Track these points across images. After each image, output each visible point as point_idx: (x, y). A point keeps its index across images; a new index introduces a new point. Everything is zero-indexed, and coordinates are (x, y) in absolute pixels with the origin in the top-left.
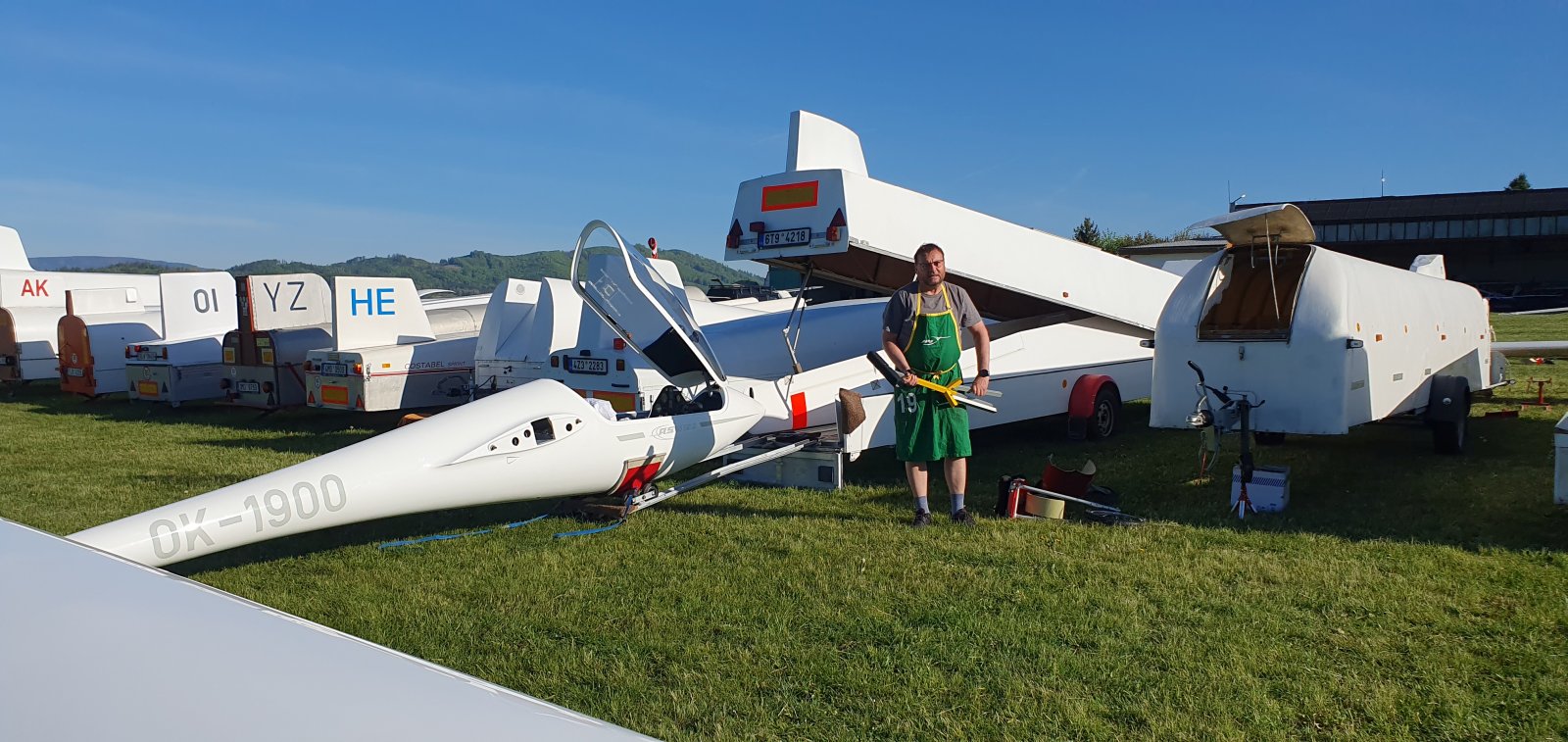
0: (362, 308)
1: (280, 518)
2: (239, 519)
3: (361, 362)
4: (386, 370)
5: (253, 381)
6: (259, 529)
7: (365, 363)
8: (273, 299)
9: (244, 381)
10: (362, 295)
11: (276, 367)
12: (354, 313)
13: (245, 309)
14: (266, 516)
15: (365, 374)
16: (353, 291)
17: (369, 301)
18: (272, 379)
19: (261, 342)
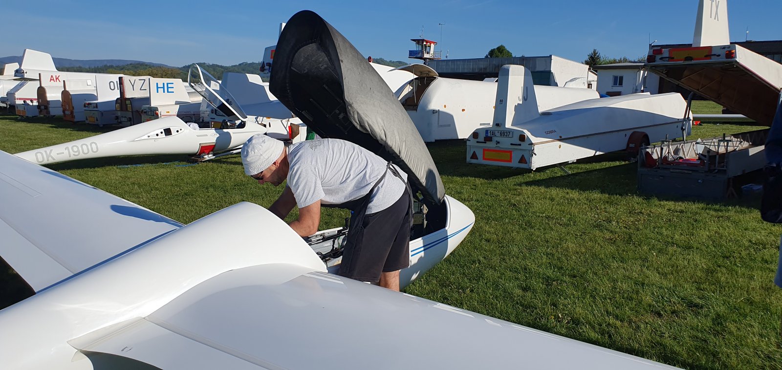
0: (161, 90)
1: (77, 154)
2: (63, 153)
3: (158, 111)
4: (168, 114)
5: (125, 117)
6: (70, 156)
7: (159, 111)
8: (133, 86)
9: (122, 117)
10: (160, 85)
11: (132, 112)
12: (158, 92)
13: (122, 90)
14: (72, 153)
15: (159, 115)
16: (157, 84)
17: (163, 88)
18: (131, 116)
19: (128, 102)
